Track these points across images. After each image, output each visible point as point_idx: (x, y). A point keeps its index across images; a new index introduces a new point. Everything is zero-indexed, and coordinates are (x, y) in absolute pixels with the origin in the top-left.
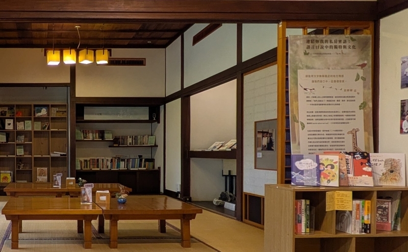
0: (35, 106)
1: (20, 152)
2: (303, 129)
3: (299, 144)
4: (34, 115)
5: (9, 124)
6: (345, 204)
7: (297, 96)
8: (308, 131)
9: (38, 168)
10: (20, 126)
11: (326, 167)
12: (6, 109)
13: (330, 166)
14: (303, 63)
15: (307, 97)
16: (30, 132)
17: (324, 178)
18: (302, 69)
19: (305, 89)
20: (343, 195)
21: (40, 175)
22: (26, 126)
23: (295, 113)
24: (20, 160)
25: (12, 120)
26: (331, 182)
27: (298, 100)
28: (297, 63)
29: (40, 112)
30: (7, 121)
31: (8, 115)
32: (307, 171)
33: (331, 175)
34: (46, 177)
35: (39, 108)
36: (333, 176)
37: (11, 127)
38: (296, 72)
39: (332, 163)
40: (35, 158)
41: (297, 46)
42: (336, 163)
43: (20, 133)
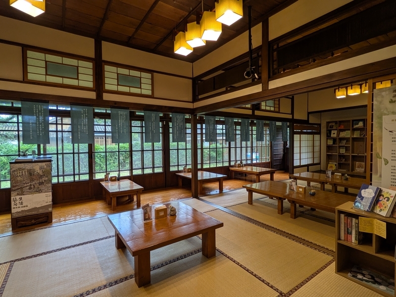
0: (353, 121)
1: (343, 151)
2: (386, 164)
3: (381, 176)
4: (353, 127)
5: (334, 134)
6: (382, 232)
7: (382, 138)
8: (392, 166)
9: (357, 163)
10: (342, 135)
11: (384, 199)
12: (334, 124)
13: (387, 199)
14: (389, 110)
15: (393, 138)
16: (349, 138)
17: (379, 207)
18: (388, 115)
19: (390, 131)
20: (379, 224)
21: (358, 167)
22: (346, 134)
23: (378, 151)
24: (341, 156)
25: (336, 131)
26: (382, 212)
27: (382, 141)
28: (382, 110)
29: (358, 124)
30: (333, 132)
31: (334, 128)
32: (366, 198)
33: (384, 206)
34: (363, 169)
35: (357, 122)
36: (385, 207)
37: (335, 136)
38: (380, 118)
39: (389, 197)
40: (352, 156)
41: (383, 97)
42: (392, 197)
43: (341, 139)
